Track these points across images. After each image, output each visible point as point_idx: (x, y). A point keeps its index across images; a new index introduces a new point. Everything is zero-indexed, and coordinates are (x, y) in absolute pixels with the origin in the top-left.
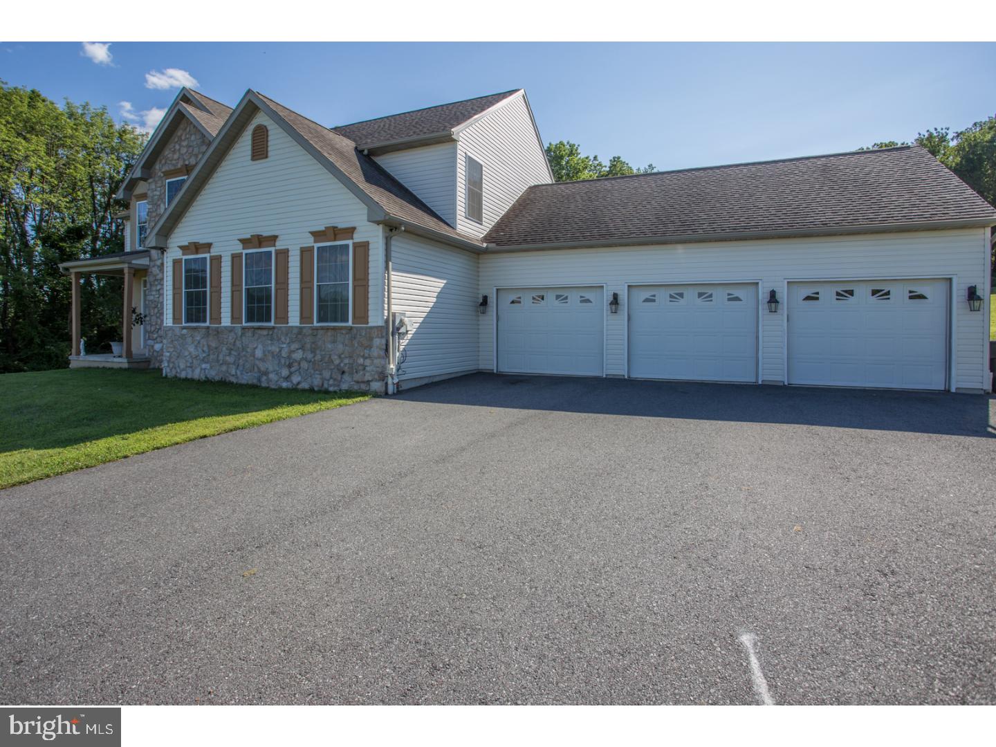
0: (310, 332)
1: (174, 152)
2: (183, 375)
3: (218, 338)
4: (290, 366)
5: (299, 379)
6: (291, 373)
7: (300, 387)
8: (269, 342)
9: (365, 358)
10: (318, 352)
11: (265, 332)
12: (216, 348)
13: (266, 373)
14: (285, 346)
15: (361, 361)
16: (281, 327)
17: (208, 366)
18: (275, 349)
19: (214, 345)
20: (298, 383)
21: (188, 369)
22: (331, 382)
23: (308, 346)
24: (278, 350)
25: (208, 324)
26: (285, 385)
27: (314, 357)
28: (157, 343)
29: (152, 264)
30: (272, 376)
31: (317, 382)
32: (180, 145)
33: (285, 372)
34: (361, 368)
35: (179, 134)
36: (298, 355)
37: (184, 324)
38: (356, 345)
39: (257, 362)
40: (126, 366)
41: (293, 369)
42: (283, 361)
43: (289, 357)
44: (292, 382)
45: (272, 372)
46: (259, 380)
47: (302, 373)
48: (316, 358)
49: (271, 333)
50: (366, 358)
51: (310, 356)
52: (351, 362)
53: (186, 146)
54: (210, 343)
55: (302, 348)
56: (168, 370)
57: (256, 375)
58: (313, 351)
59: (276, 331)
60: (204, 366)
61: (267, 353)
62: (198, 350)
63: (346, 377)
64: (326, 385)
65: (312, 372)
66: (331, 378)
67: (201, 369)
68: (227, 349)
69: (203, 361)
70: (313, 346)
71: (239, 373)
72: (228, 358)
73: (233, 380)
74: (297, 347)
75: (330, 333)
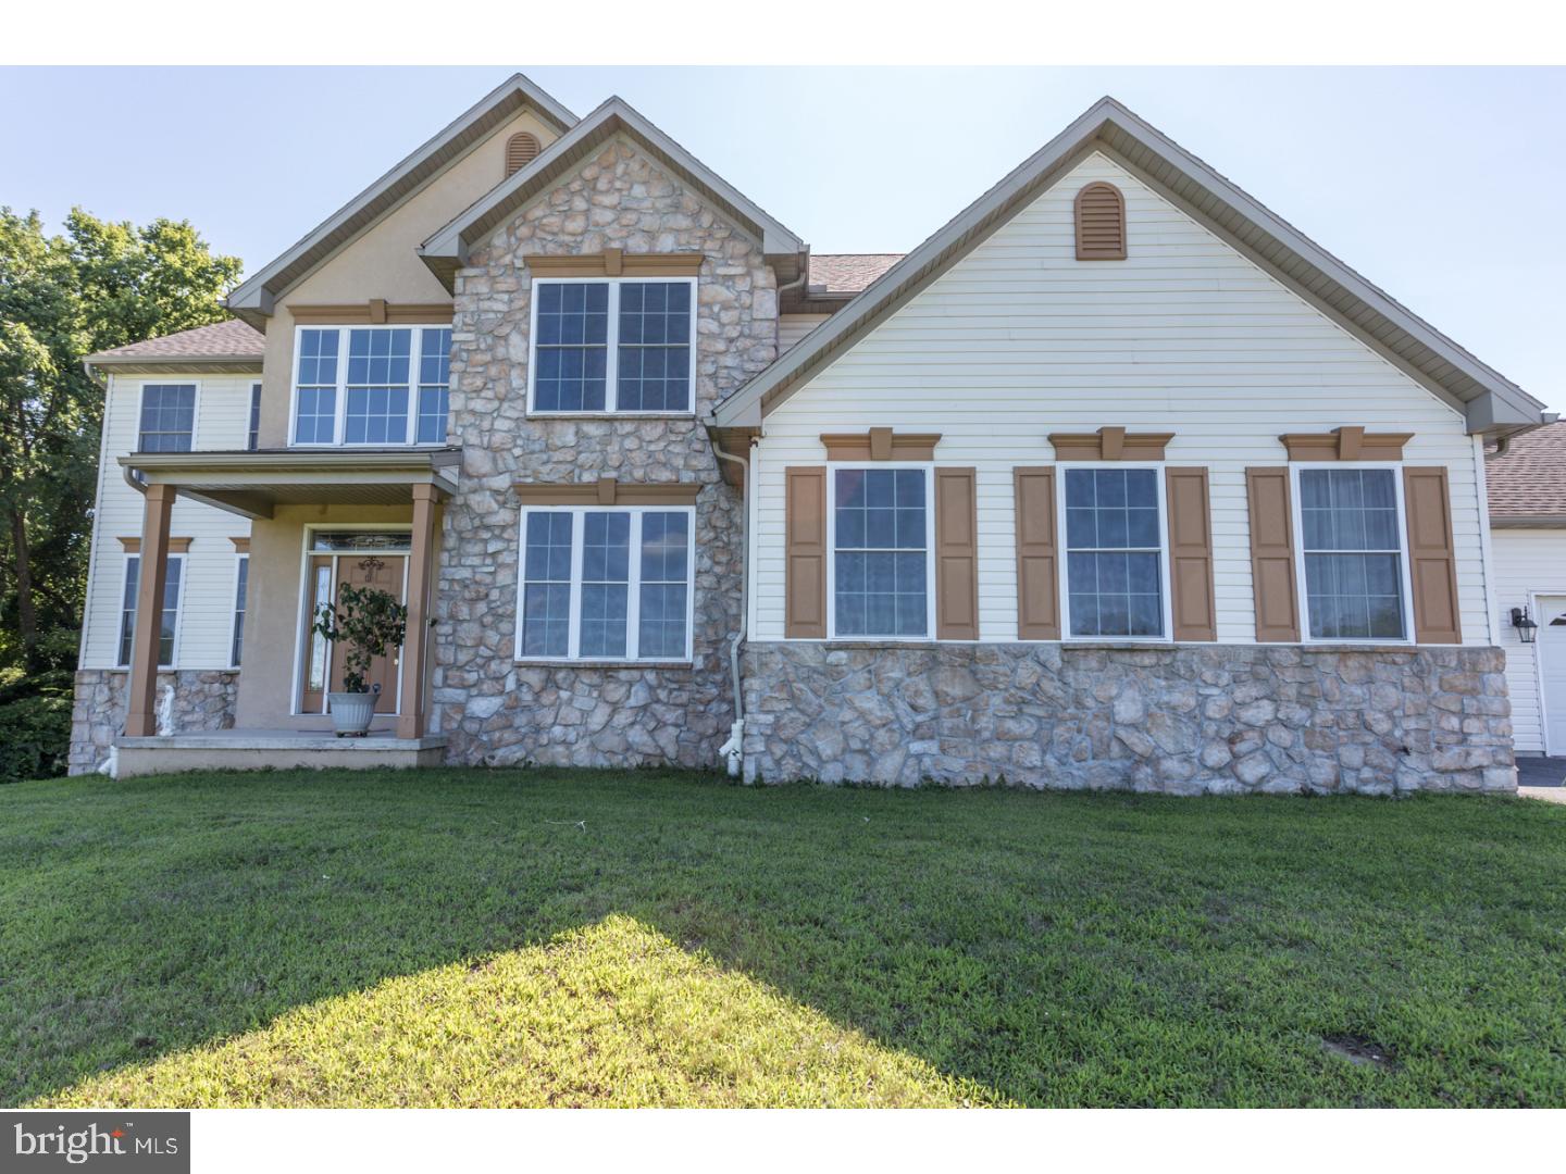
0: (1297, 659)
1: (568, 214)
2: (831, 774)
3: (974, 673)
4: (1231, 741)
5: (1263, 769)
6: (1236, 757)
7: (1268, 787)
8: (1163, 683)
9: (1463, 715)
10: (1321, 705)
11: (1148, 660)
12: (966, 699)
13: (1150, 760)
14: (1215, 691)
15: (1454, 722)
16: (1198, 647)
17: (932, 747)
18: (1183, 698)
19: (956, 690)
20: (1263, 779)
21: (848, 757)
22: (1367, 773)
23: (1292, 691)
24: (1192, 702)
25: (932, 635)
26: (1217, 786)
27: (1311, 716)
28: (481, 694)
29: (468, 484)
30: (1171, 765)
31: (1322, 773)
32: (589, 201)
33: (1217, 755)
34: (1452, 739)
35: (588, 174)
36: (1263, 712)
37: (831, 635)
38: (1435, 688)
39: (1122, 733)
40: (412, 760)
41: (1241, 747)
42: (1211, 729)
43: (1230, 720)
44: (1238, 778)
45: (1170, 755)
46: (1128, 779)
47: (1275, 755)
48: (1318, 720)
49: (1167, 660)
50: (1468, 716)
51: (1299, 714)
52: (1423, 724)
53: (614, 208)
54: (942, 687)
55: (1272, 697)
56: (767, 762)
57: (1118, 765)
58: (1306, 701)
59: (1181, 655)
60: (916, 747)
61: (1153, 709)
62: (893, 707)
63: (1412, 761)
64: (1350, 781)
65: (1306, 751)
66: (1366, 764)
67: (908, 756)
68: (1007, 702)
69: (917, 733)
70: (1306, 691)
71: (1051, 761)
72: (1010, 724)
73: (1030, 779)
74: (1254, 693)
75: (1352, 662)
